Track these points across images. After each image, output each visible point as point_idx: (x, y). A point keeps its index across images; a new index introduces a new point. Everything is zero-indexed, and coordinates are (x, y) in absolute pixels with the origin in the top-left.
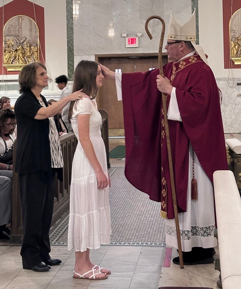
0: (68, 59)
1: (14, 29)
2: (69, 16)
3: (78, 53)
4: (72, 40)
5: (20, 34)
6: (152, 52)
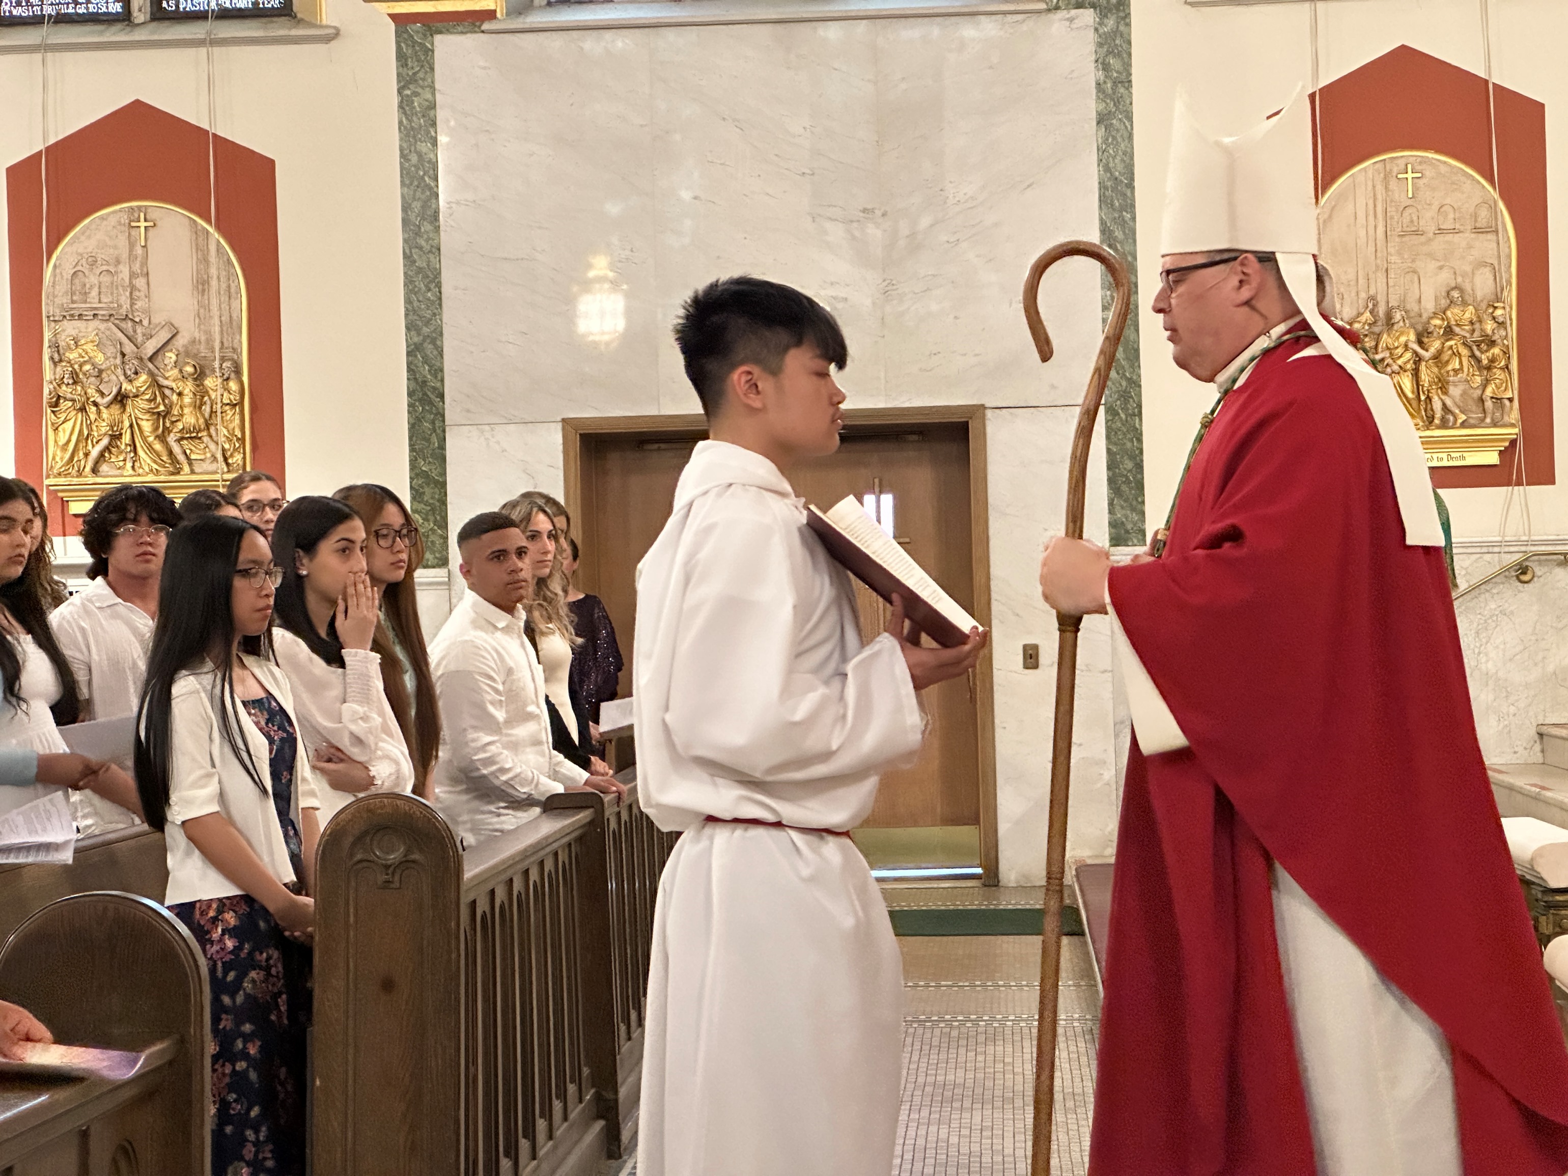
0: (412, 449)
1: (106, 279)
2: (417, 206)
3: (468, 411)
4: (435, 344)
5: (139, 304)
6: (881, 404)
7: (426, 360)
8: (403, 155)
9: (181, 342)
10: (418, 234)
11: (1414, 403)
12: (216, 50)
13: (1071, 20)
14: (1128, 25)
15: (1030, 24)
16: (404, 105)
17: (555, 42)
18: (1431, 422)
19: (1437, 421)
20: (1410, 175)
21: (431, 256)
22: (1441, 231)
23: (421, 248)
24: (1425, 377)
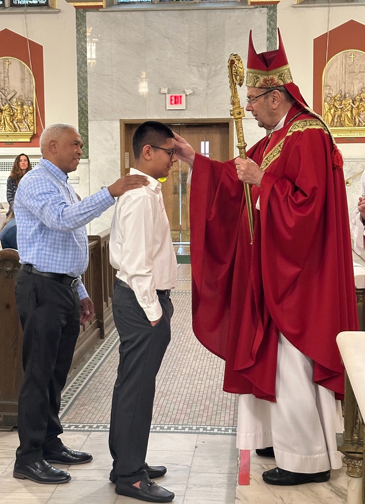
2: (81, 60)
3: (95, 116)
4: (85, 97)
5: (6, 85)
6: (205, 117)
7: (83, 102)
8: (77, 46)
9: (17, 96)
10: (81, 67)
11: (351, 120)
12: (27, 15)
13: (261, 11)
14: (276, 13)
15: (249, 12)
16: (78, 31)
17: (119, 15)
18: (355, 124)
19: (357, 125)
20: (352, 56)
21: (85, 74)
22: (360, 72)
23: (82, 71)
24: (354, 112)
